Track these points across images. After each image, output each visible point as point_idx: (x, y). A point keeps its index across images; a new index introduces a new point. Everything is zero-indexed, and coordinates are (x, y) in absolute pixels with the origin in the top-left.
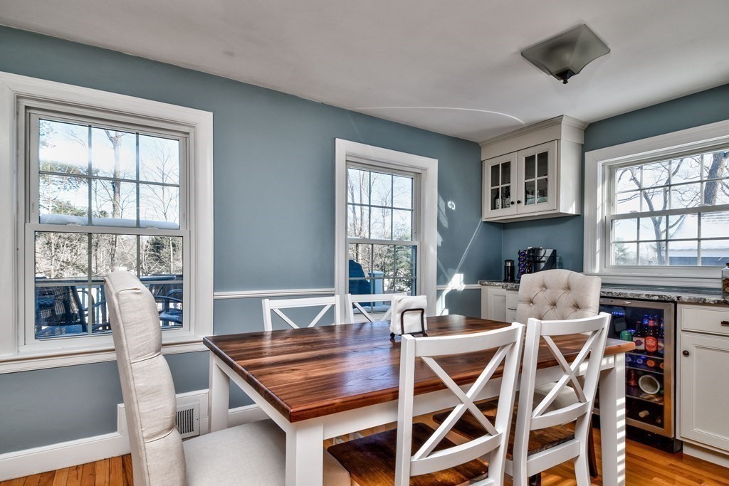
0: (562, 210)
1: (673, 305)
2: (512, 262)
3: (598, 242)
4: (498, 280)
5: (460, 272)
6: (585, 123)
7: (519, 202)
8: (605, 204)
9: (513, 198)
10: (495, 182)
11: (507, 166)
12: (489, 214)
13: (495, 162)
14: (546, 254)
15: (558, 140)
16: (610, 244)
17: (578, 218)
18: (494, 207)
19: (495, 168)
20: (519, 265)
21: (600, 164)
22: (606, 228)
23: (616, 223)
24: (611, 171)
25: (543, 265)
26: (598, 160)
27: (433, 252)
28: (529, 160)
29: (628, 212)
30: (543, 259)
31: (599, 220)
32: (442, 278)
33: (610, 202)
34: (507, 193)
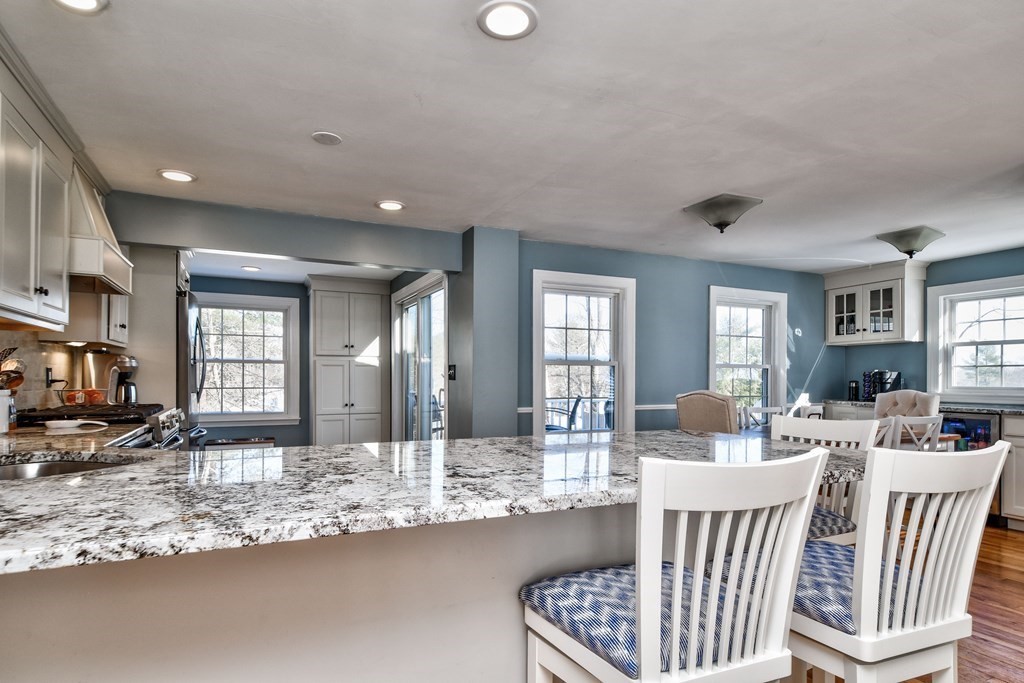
0: (907, 339)
1: (998, 417)
2: (857, 383)
3: (941, 366)
4: (842, 398)
5: (806, 392)
6: (927, 262)
7: (864, 330)
8: (947, 333)
9: (858, 325)
10: (839, 310)
11: (851, 298)
12: (833, 339)
13: (839, 293)
14: (891, 376)
15: (903, 279)
16: (951, 368)
17: (922, 344)
18: (838, 333)
19: (839, 299)
20: (864, 386)
21: (941, 298)
22: (948, 355)
23: (957, 349)
24: (953, 304)
25: (888, 386)
26: (940, 295)
27: (783, 374)
28: (874, 294)
29: (968, 341)
30: (889, 381)
31: (941, 347)
32: (792, 398)
33: (952, 330)
34: (852, 320)
